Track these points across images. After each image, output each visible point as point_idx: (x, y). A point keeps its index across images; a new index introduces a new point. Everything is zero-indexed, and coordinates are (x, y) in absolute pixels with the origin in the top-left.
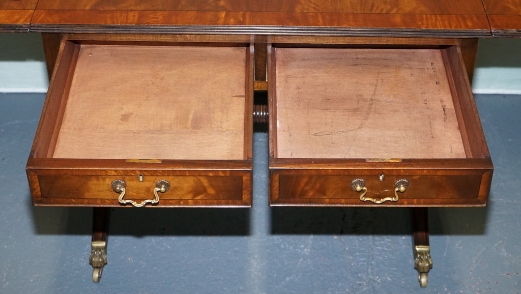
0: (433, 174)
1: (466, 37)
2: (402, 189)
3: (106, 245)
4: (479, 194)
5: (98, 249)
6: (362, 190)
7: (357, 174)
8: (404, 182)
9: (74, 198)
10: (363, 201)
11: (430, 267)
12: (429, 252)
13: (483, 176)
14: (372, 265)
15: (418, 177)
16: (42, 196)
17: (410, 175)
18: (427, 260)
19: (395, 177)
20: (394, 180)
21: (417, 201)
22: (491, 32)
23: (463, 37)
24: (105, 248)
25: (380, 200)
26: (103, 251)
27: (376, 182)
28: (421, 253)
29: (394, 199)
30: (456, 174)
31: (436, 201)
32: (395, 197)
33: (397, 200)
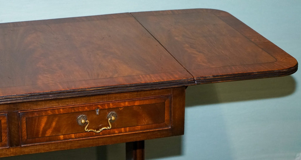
0: (132, 105)
1: (177, 86)
2: (113, 118)
4: (165, 119)
6: (86, 122)
7: (80, 110)
8: (113, 113)
10: (87, 132)
13: (166, 102)
15: (122, 108)
17: (117, 108)
19: (107, 110)
20: (106, 113)
21: (124, 129)
22: (194, 80)
25: (99, 130)
27: (95, 116)
29: (108, 128)
30: (147, 103)
31: (137, 128)
32: (109, 126)
33: (110, 128)
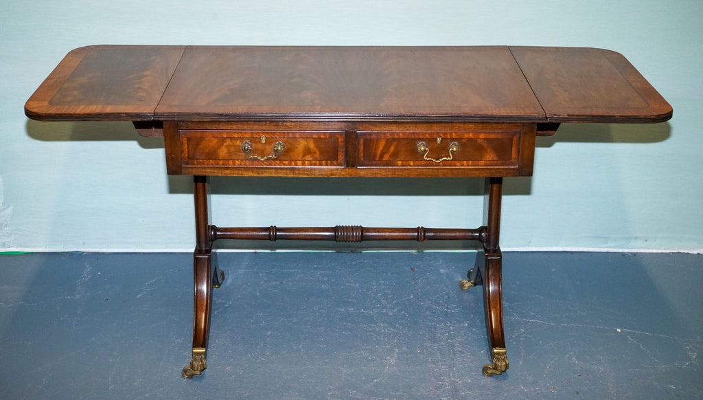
0: (477, 138)
1: (526, 122)
2: (454, 149)
3: (206, 351)
4: (513, 157)
5: (198, 354)
6: (425, 150)
7: (421, 137)
8: (456, 144)
9: (212, 159)
10: (426, 160)
11: (507, 366)
12: (505, 353)
13: (514, 139)
14: (453, 371)
15: (465, 140)
16: (189, 158)
17: (459, 139)
18: (504, 360)
19: (449, 140)
20: (448, 143)
21: (466, 163)
22: (546, 117)
23: (522, 122)
24: (205, 354)
25: (439, 160)
26: (203, 356)
27: (435, 145)
28: (498, 354)
29: (449, 159)
30: (493, 137)
31: (480, 162)
32: (450, 157)
33: (451, 159)
